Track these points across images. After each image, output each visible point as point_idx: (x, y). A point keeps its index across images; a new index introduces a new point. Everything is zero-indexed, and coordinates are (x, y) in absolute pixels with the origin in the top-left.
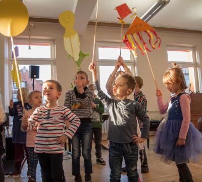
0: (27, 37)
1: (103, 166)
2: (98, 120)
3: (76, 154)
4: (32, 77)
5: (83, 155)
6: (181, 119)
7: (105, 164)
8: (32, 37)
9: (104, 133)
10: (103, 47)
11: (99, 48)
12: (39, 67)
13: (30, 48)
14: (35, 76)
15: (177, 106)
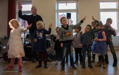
4: (68, 18)
10: (103, 2)
11: (100, 3)
12: (71, 13)
13: (66, 5)
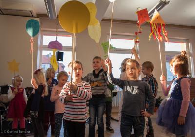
0: (55, 30)
1: (112, 134)
2: (110, 95)
3: (92, 122)
5: (98, 123)
6: (181, 99)
7: (113, 132)
8: (58, 30)
9: (114, 107)
12: (63, 52)
14: (60, 60)
15: (178, 88)
